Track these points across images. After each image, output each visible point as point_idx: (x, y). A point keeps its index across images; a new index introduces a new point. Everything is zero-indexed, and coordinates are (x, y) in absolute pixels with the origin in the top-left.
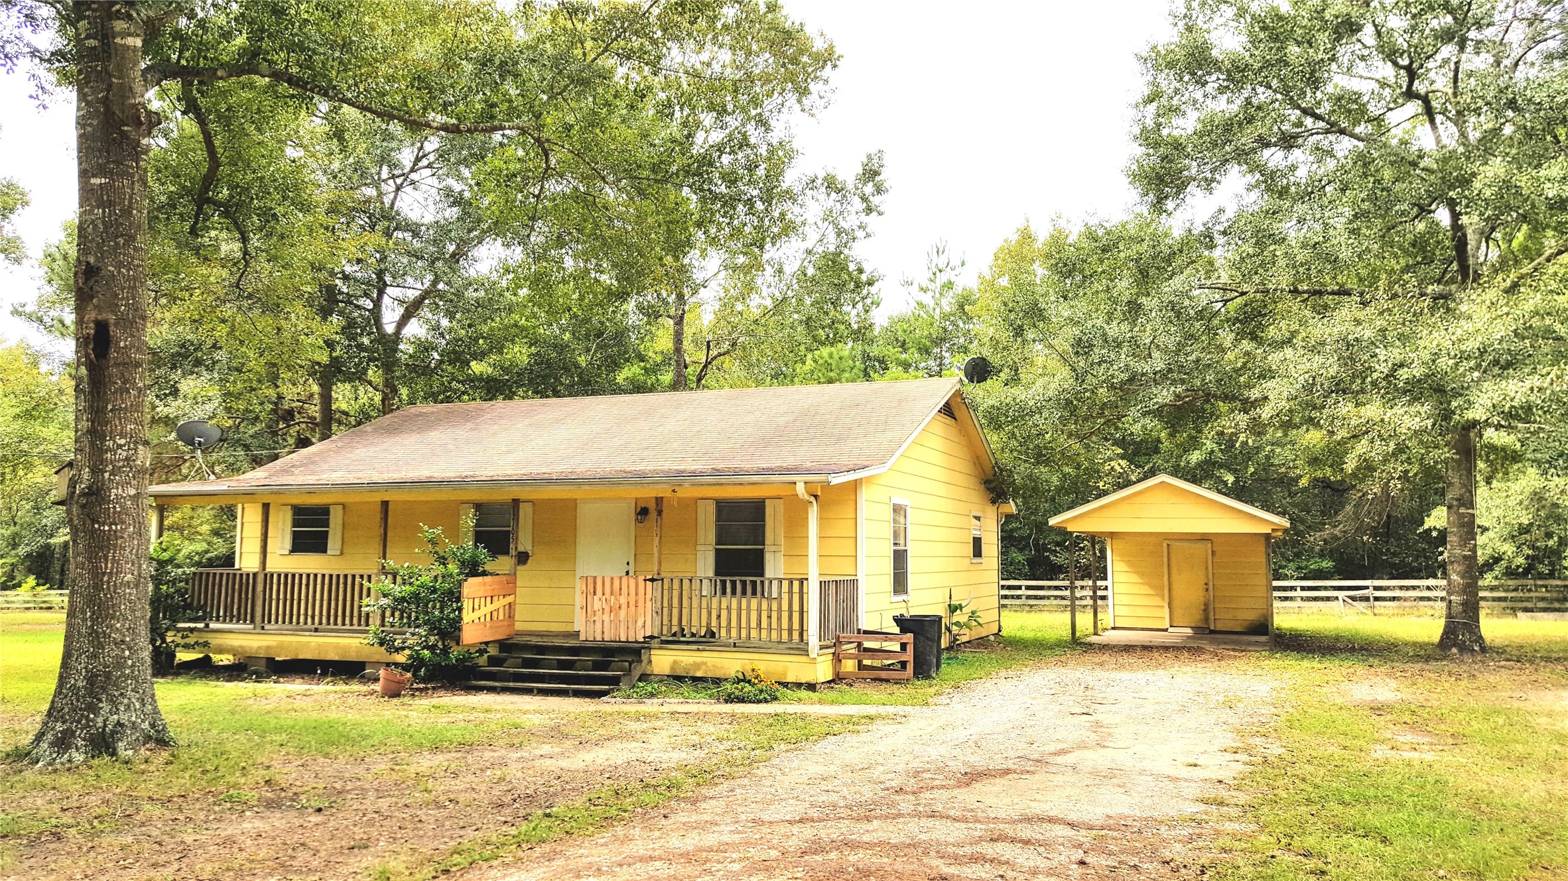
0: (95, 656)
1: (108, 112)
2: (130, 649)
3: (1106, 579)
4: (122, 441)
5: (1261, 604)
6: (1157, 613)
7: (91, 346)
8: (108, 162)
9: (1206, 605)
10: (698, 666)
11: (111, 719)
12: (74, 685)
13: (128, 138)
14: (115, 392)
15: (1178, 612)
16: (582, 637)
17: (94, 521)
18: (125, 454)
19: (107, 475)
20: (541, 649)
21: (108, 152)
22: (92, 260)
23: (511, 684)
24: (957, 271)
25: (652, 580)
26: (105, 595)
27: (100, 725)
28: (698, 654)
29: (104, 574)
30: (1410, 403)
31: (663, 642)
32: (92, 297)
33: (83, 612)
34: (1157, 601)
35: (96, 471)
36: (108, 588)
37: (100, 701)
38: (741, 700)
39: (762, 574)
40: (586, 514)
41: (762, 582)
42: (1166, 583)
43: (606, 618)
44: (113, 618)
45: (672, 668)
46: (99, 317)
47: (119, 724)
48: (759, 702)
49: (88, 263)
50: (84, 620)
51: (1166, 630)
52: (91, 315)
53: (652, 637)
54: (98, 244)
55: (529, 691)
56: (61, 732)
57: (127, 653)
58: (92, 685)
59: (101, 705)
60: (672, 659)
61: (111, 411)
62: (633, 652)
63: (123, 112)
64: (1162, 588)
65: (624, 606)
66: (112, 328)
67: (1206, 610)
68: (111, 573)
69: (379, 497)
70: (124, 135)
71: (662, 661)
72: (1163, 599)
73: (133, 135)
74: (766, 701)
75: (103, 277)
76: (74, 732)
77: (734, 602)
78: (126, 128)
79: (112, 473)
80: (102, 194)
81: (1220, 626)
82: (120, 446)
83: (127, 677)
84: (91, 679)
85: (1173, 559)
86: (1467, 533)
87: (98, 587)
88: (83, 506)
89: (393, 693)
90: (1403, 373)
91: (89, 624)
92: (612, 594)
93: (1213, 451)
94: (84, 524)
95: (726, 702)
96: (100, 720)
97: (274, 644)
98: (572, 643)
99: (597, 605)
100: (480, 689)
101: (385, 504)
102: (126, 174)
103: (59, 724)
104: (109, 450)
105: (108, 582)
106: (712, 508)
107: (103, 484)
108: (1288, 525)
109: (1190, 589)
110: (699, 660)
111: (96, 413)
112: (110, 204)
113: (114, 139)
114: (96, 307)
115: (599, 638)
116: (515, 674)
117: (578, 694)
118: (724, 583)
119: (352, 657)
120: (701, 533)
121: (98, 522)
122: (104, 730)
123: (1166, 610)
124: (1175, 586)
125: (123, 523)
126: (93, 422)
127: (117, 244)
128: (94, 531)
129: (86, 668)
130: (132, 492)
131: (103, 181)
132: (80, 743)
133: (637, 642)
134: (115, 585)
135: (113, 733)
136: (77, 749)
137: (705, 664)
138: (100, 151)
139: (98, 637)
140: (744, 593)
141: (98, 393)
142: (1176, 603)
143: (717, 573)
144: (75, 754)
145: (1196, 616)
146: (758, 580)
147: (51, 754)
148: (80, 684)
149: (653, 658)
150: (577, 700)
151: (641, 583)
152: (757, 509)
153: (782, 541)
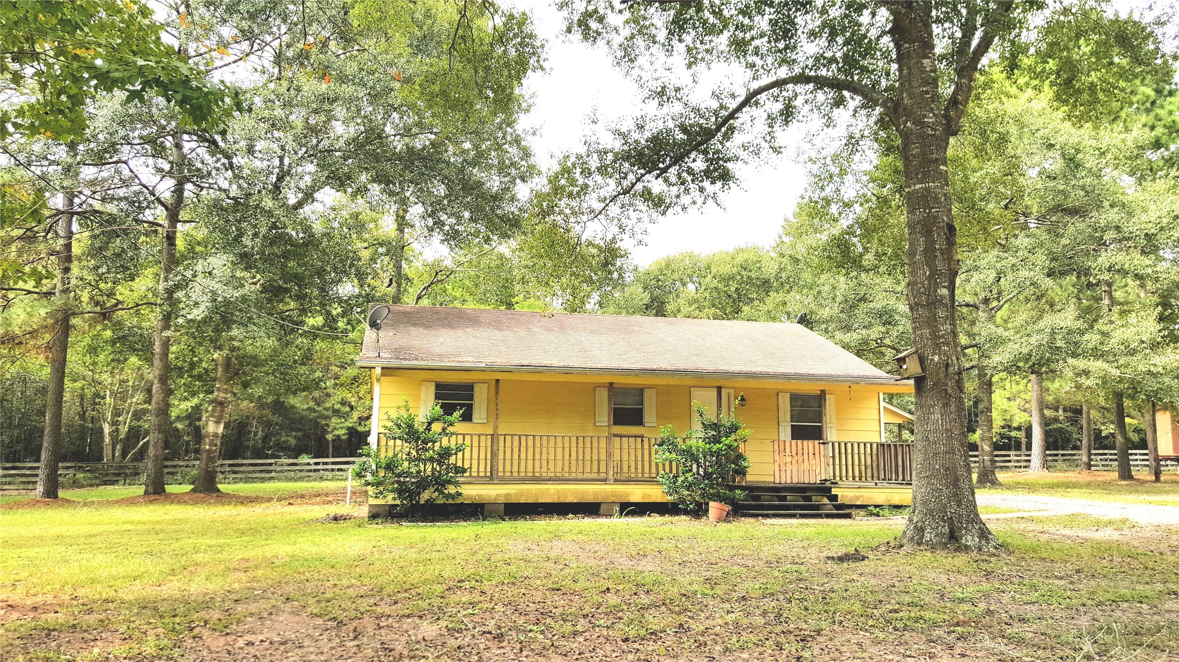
10: (858, 498)
16: (777, 481)
25: (824, 443)
28: (858, 490)
31: (832, 483)
43: (793, 468)
53: (826, 480)
55: (793, 516)
65: (806, 460)
92: (797, 452)
97: (514, 491)
99: (787, 460)
101: (498, 381)
106: (787, 397)
110: (858, 494)
115: (789, 481)
120: (781, 414)
133: (816, 483)
151: (817, 445)
152: (820, 398)
153: (834, 420)
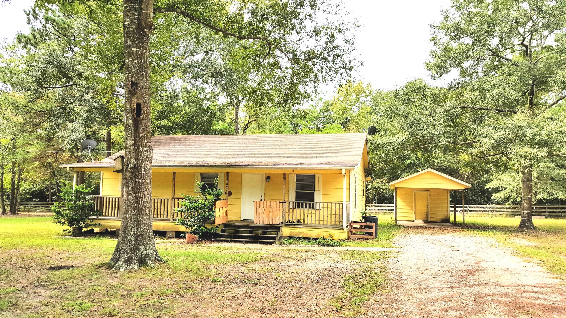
0: (137, 229)
1: (139, 24)
2: (149, 226)
3: (393, 203)
4: (146, 149)
5: (445, 213)
6: (411, 215)
7: (135, 112)
8: (139, 43)
9: (427, 213)
10: (300, 233)
11: (144, 252)
12: (130, 240)
13: (146, 34)
14: (143, 130)
15: (417, 215)
16: (255, 223)
17: (136, 178)
18: (146, 153)
19: (140, 161)
20: (240, 227)
21: (139, 38)
22: (134, 80)
23: (235, 239)
24: (325, 94)
25: (282, 203)
26: (141, 206)
27: (140, 254)
28: (300, 229)
29: (140, 198)
30: (539, 148)
31: (286, 225)
32: (135, 94)
33: (132, 212)
34: (410, 211)
35: (136, 159)
36: (142, 203)
37: (140, 245)
38: (328, 246)
39: (314, 201)
40: (246, 178)
41: (313, 204)
42: (414, 205)
43: (264, 216)
44: (143, 214)
45: (290, 234)
46: (138, 102)
47: (147, 254)
48: (335, 246)
49: (132, 81)
50: (132, 215)
51: (414, 221)
52: (135, 101)
53: (282, 223)
54: (136, 74)
55: (242, 242)
56: (127, 257)
57: (148, 227)
58: (137, 239)
59: (140, 247)
60: (290, 231)
61: (141, 137)
62: (277, 228)
63: (145, 24)
64: (412, 207)
65: (271, 212)
66: (142, 106)
67: (427, 215)
68: (142, 198)
69: (172, 170)
70: (144, 32)
71: (286, 231)
72: (412, 210)
73: (148, 33)
74: (337, 246)
75: (139, 87)
76: (132, 258)
77: (302, 210)
78: (145, 30)
79: (143, 161)
80: (137, 55)
81: (432, 220)
82: (145, 150)
83: (148, 236)
84: (136, 237)
85: (416, 197)
86: (529, 190)
87: (138, 203)
88: (132, 173)
89: (191, 242)
90: (538, 138)
91: (134, 217)
92: (267, 207)
93: (414, 160)
94: (132, 179)
95: (322, 246)
96: (140, 253)
98: (251, 225)
99: (261, 211)
100: (222, 241)
101: (174, 173)
102: (144, 48)
103: (126, 254)
104: (141, 152)
105: (142, 201)
106: (294, 177)
107: (139, 165)
108: (471, 186)
109: (422, 207)
110: (300, 231)
111: (136, 138)
112: (140, 59)
113: (141, 34)
114: (137, 98)
115: (261, 223)
116: (234, 236)
117: (261, 243)
118: (298, 204)
119: (161, 229)
120: (290, 186)
121: (138, 179)
122: (141, 256)
123: (414, 214)
124: (417, 206)
125: (146, 179)
126: (135, 141)
127: (143, 74)
128: (136, 182)
129: (134, 233)
130: (149, 168)
131: (137, 50)
132: (135, 261)
133: (276, 225)
134: (144, 202)
135: (145, 257)
136: (135, 264)
137: (303, 232)
138: (136, 38)
139: (138, 222)
140: (306, 207)
141: (137, 130)
142: (417, 212)
143: (296, 201)
144: (134, 266)
145: (424, 217)
146: (312, 203)
147: (125, 266)
148: (132, 239)
149: (283, 230)
150: (261, 245)
151: (278, 204)
152: (312, 178)
153: (321, 189)
